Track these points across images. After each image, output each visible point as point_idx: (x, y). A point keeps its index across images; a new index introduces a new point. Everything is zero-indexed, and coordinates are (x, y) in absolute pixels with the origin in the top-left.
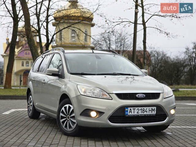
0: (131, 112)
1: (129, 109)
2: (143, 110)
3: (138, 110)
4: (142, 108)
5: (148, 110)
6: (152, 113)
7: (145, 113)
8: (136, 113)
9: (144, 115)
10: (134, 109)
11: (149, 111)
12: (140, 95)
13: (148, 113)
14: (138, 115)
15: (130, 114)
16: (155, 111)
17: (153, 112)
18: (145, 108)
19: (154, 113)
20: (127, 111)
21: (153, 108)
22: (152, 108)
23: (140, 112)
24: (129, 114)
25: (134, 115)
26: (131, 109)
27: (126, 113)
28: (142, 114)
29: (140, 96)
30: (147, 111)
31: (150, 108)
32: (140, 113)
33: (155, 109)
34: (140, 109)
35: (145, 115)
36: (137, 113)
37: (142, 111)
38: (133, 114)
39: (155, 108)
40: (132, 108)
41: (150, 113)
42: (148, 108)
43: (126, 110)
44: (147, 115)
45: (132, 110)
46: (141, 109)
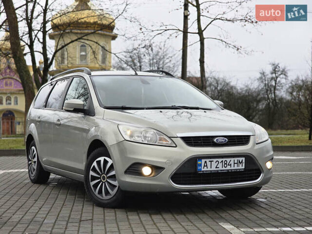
0: (207, 166)
1: (203, 161)
2: (226, 162)
3: (217, 162)
4: (224, 160)
5: (232, 163)
6: (238, 168)
7: (228, 168)
8: (214, 168)
9: (226, 170)
10: (211, 161)
11: (234, 163)
12: (221, 140)
13: (232, 168)
14: (218, 171)
15: (205, 169)
16: (244, 164)
17: (240, 165)
18: (228, 160)
19: (242, 167)
20: (201, 165)
21: (241, 159)
22: (238, 159)
23: (220, 165)
24: (203, 170)
25: (211, 171)
26: (206, 162)
27: (199, 168)
28: (224, 168)
30: (231, 165)
31: (236, 159)
32: (221, 168)
33: (244, 161)
34: (220, 162)
35: (228, 170)
36: (216, 168)
37: (224, 164)
38: (209, 169)
39: (244, 159)
40: (208, 160)
41: (236, 167)
42: (232, 159)
43: (199, 162)
44: (232, 170)
45: (209, 164)
46: (222, 161)
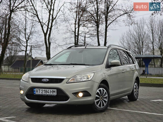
0: (37, 92)
1: (36, 89)
2: (46, 91)
3: (42, 91)
4: (45, 89)
5: (49, 91)
6: (53, 94)
7: (48, 94)
8: (40, 93)
9: (46, 95)
10: (39, 90)
11: (51, 92)
13: (50, 94)
16: (56, 93)
18: (47, 90)
22: (53, 90)
24: (36, 93)
25: (39, 94)
26: (37, 90)
27: (34, 92)
28: (45, 94)
29: (44, 80)
30: (49, 92)
33: (56, 91)
34: (43, 90)
35: (47, 95)
36: (42, 93)
37: (45, 92)
40: (38, 89)
42: (50, 90)
43: (34, 90)
44: (49, 95)
45: (38, 91)
46: (44, 90)
